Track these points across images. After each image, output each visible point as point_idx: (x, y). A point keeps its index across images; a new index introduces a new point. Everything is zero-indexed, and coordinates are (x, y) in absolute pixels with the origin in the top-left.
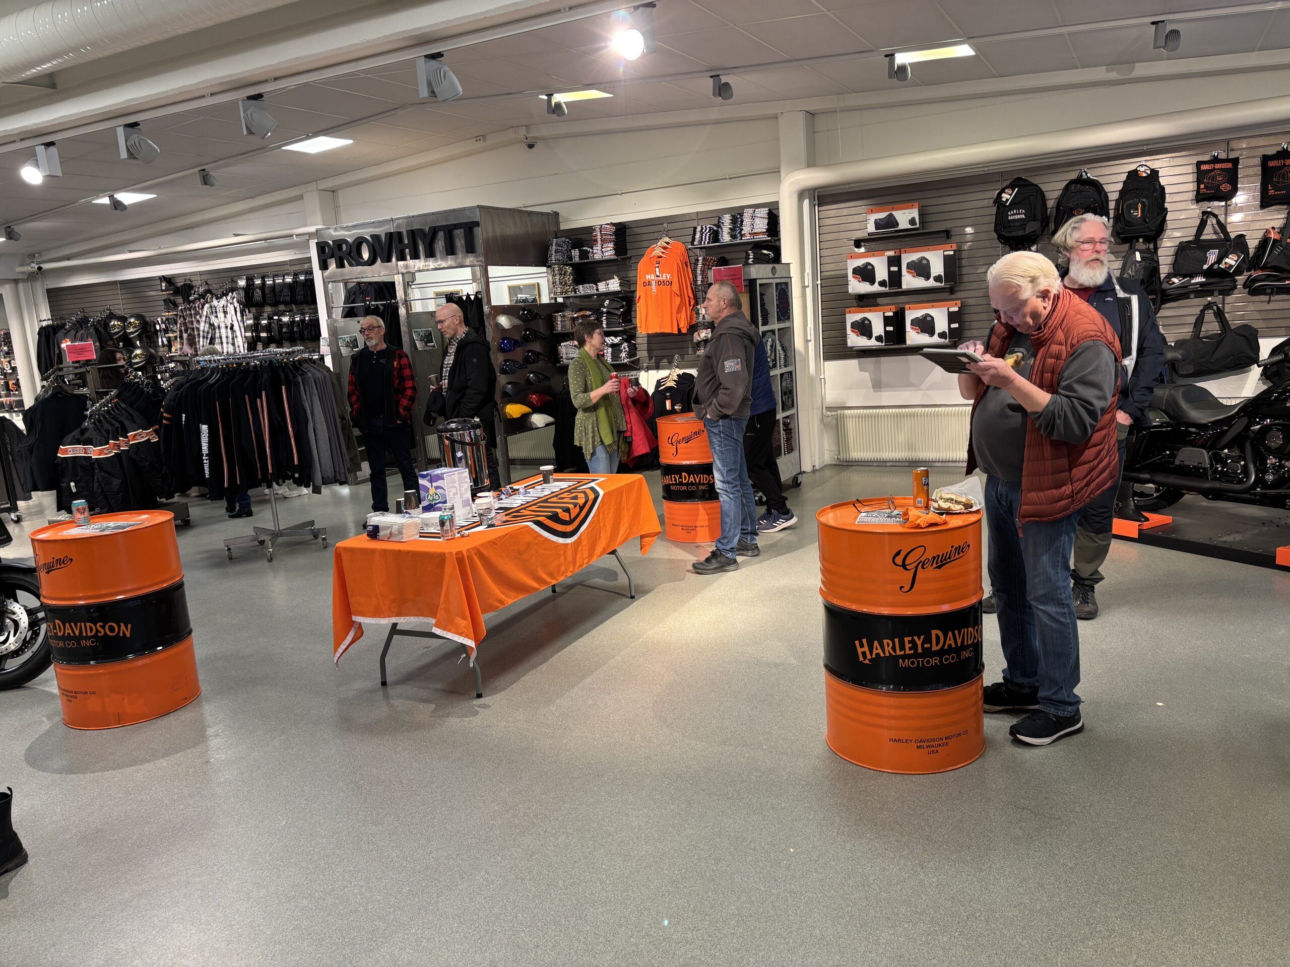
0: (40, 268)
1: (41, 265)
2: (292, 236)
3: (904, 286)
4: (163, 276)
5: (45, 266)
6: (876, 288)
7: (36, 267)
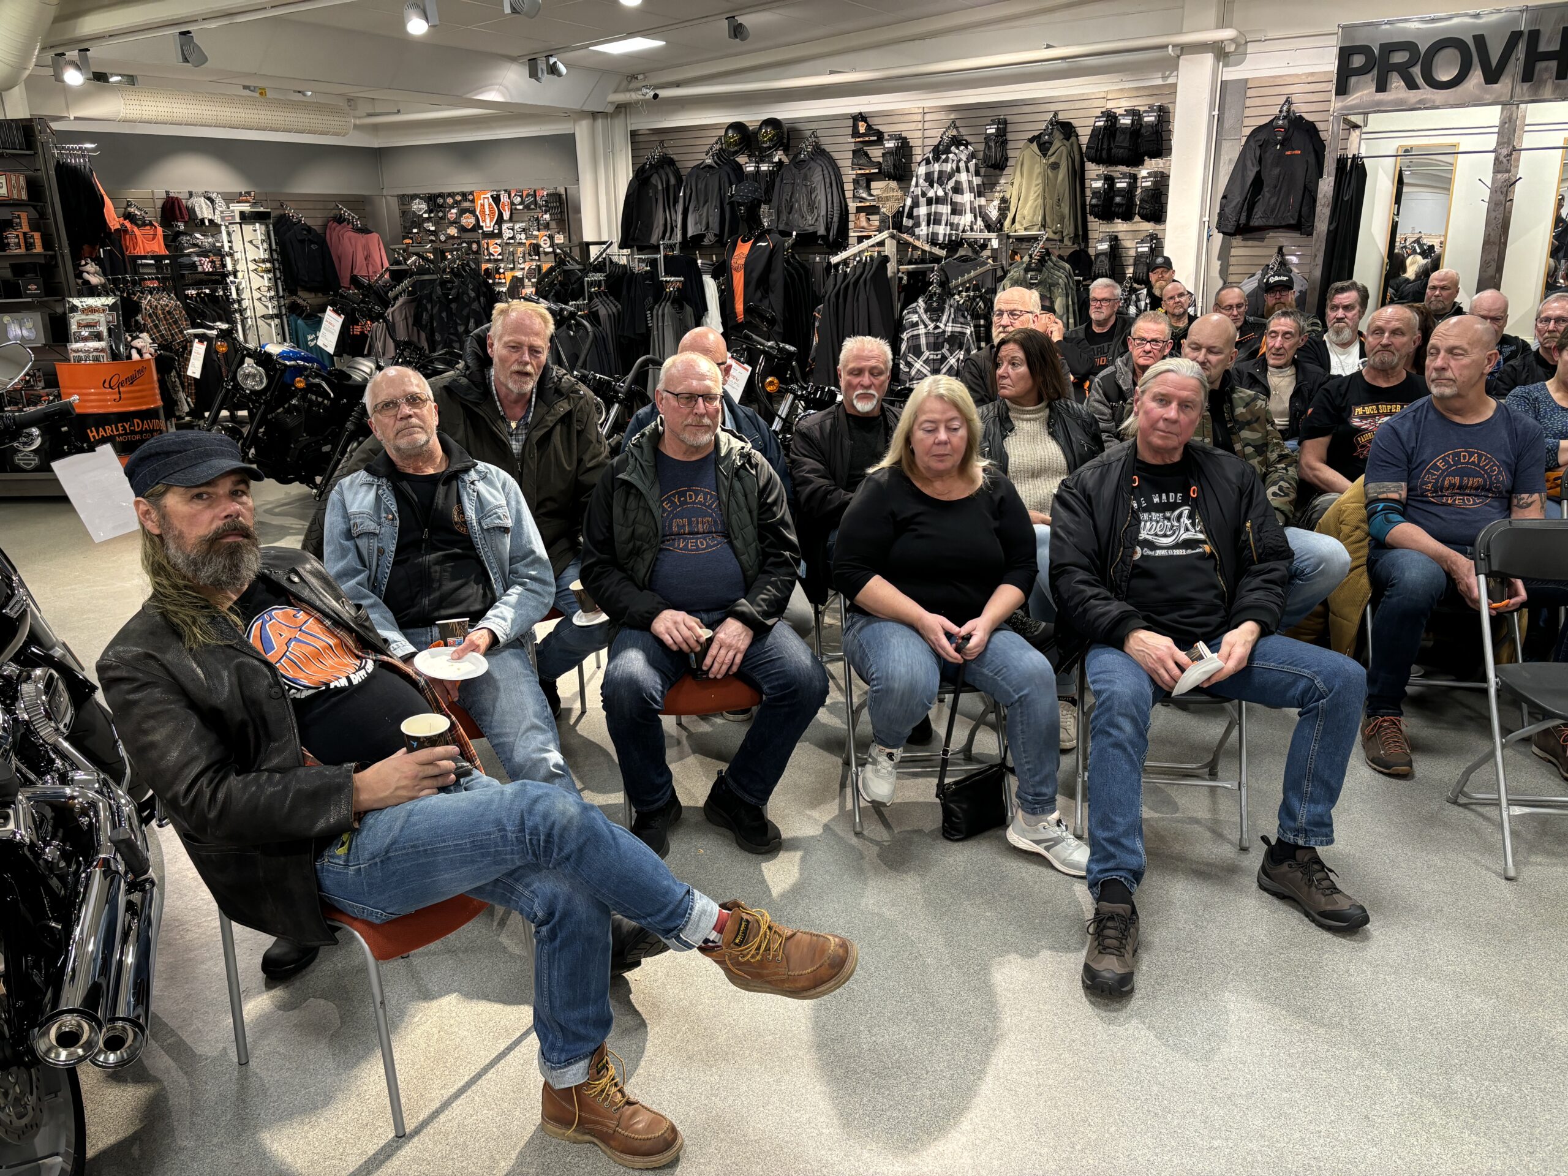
0: (656, 96)
1: (658, 92)
2: (1166, 46)
4: (860, 114)
5: (663, 93)
7: (652, 93)
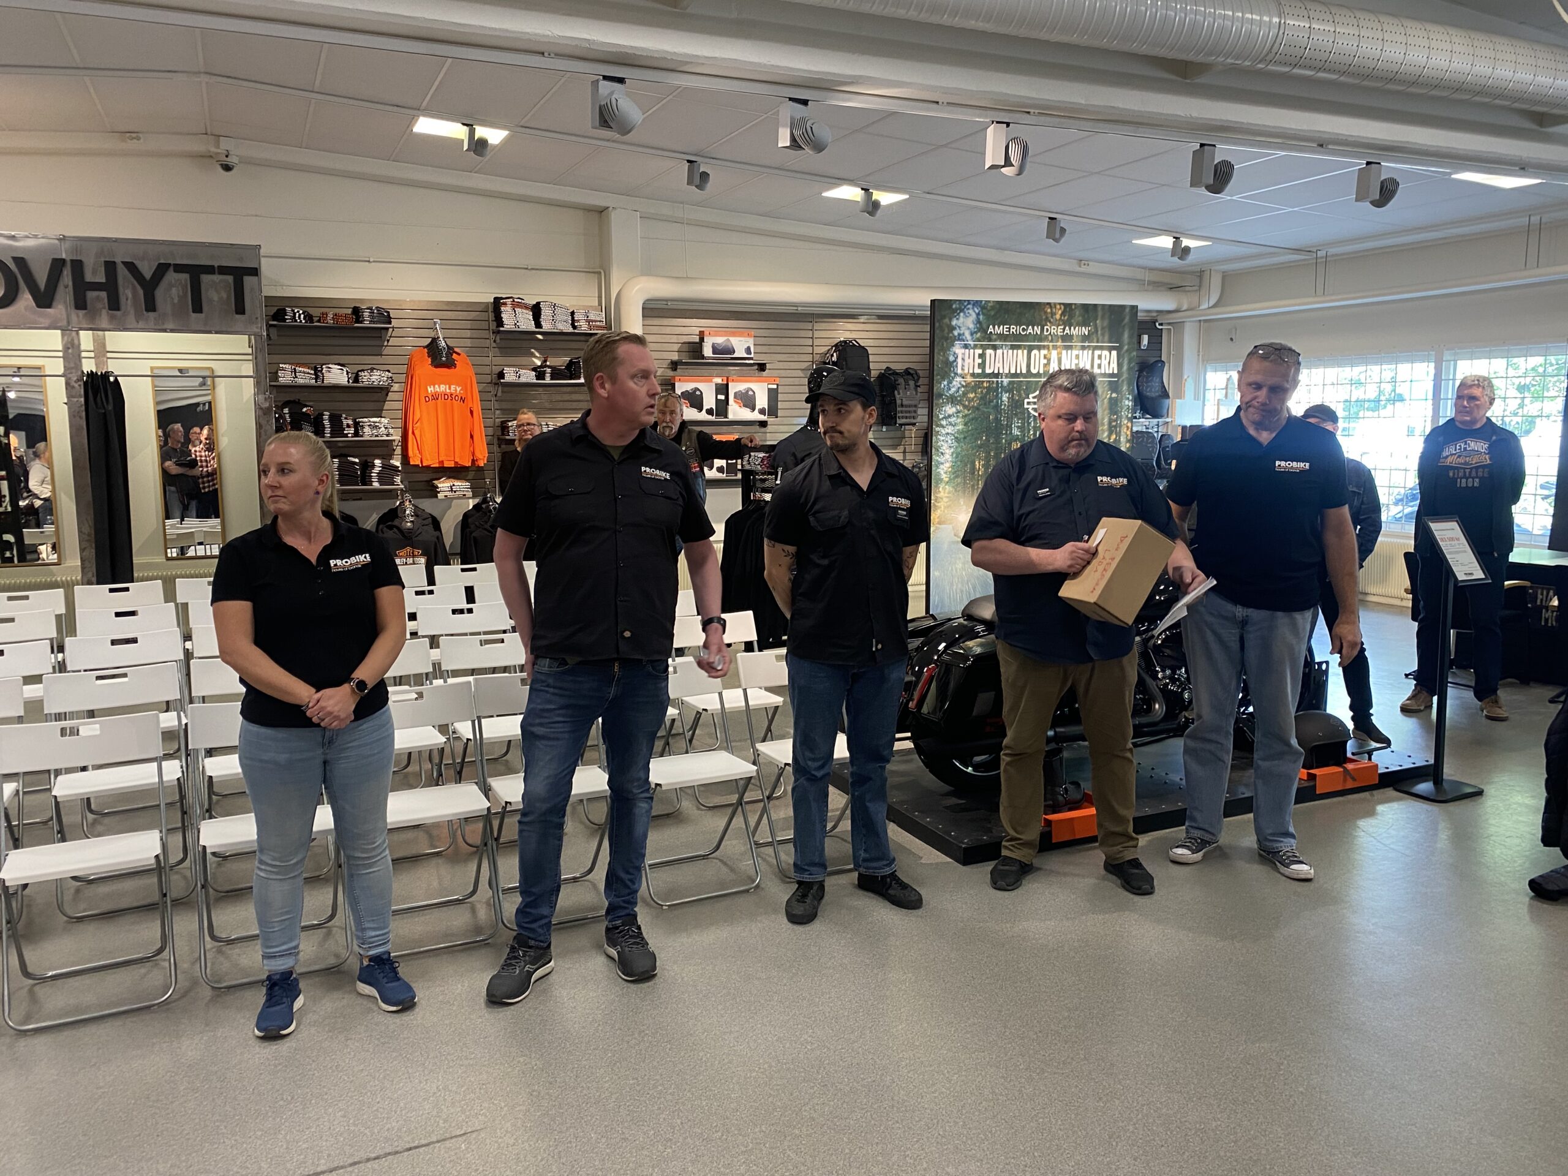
3: (731, 416)
6: (703, 416)
